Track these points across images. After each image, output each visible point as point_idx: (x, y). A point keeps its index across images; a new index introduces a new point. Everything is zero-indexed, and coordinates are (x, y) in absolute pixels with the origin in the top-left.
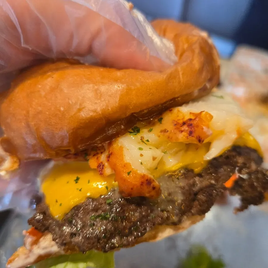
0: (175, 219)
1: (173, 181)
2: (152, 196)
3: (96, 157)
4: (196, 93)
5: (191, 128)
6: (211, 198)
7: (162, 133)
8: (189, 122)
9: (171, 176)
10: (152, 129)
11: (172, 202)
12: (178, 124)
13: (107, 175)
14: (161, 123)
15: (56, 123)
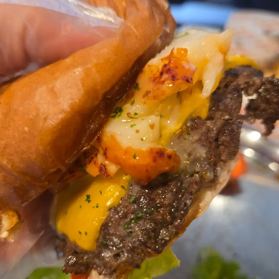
0: (209, 175)
1: (185, 139)
2: (173, 167)
3: (92, 162)
4: (159, 42)
5: (171, 73)
6: (234, 133)
7: (146, 97)
8: (165, 69)
9: (180, 135)
10: (134, 101)
11: (196, 160)
12: (156, 78)
13: (114, 173)
14: (139, 89)
15: (28, 148)
